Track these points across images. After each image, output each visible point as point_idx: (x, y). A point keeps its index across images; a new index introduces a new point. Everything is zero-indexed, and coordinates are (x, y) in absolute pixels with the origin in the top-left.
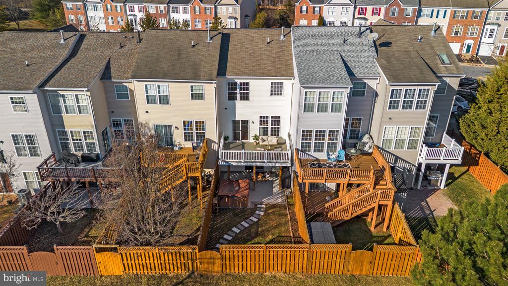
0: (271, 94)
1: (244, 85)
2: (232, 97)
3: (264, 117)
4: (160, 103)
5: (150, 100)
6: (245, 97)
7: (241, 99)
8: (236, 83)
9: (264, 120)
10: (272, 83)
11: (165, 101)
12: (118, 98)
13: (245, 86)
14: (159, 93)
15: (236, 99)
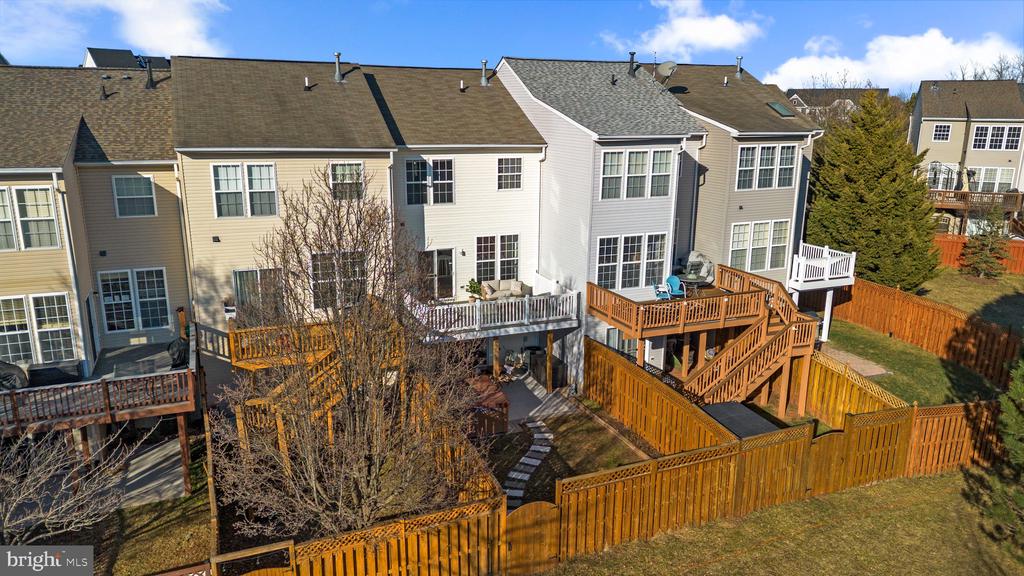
0: (500, 187)
1: (443, 167)
2: (417, 196)
3: (486, 239)
4: (253, 213)
5: (227, 205)
6: (445, 196)
7: (436, 201)
8: (424, 164)
9: (485, 245)
10: (500, 161)
11: (266, 208)
12: (121, 214)
13: (445, 170)
14: (251, 187)
15: (424, 200)
